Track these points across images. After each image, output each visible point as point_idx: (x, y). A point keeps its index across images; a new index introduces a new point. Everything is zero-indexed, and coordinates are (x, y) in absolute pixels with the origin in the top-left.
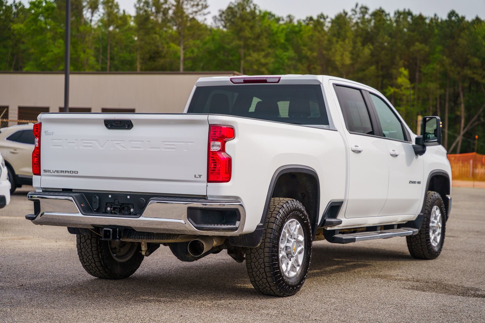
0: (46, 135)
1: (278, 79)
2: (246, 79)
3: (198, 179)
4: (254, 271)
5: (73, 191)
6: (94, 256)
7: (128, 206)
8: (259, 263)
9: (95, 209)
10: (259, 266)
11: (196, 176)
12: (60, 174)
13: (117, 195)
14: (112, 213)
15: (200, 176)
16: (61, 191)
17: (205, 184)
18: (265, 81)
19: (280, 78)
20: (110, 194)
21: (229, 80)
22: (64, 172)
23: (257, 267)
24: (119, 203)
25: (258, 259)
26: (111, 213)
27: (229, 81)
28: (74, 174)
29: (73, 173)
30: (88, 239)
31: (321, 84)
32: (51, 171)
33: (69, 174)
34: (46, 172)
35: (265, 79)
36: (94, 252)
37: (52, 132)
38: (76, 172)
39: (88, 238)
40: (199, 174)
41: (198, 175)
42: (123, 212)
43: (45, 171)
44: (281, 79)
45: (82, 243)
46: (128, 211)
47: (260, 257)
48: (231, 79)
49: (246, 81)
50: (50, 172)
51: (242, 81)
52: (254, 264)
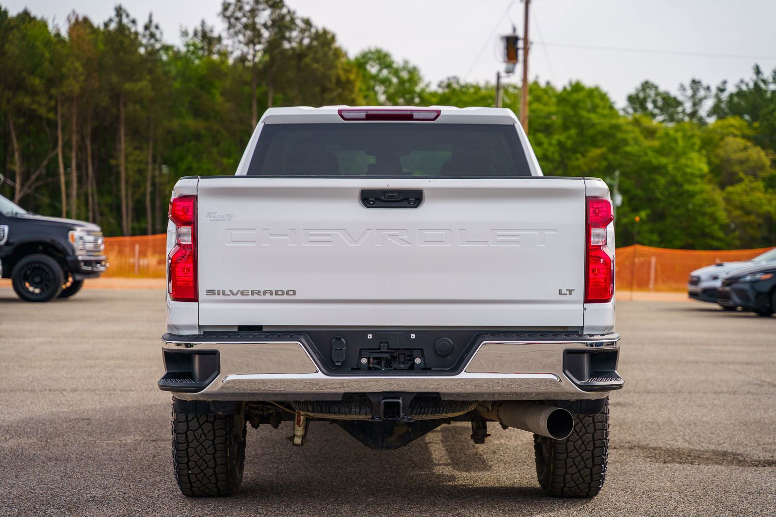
0: (211, 220)
1: (436, 114)
2: (370, 112)
3: (568, 297)
4: (571, 456)
5: (264, 330)
6: (218, 454)
7: (405, 354)
8: (583, 442)
9: (340, 362)
10: (583, 446)
11: (563, 293)
12: (250, 297)
13: (383, 334)
14: (370, 370)
15: (570, 291)
16: (237, 330)
17: (580, 307)
18: (409, 117)
19: (439, 112)
20: (370, 332)
21: (337, 113)
22: (262, 294)
23: (578, 448)
24: (388, 349)
25: (582, 436)
26: (369, 368)
27: (334, 115)
28: (285, 297)
29: (283, 294)
30: (207, 421)
31: (515, 124)
32: (227, 292)
33: (274, 297)
34: (214, 294)
35: (409, 113)
36: (218, 447)
37: (228, 215)
38: (291, 293)
39: (206, 419)
40: (569, 289)
41: (567, 290)
42: (395, 365)
43: (210, 293)
44: (442, 113)
45: (192, 430)
46: (406, 362)
47: (586, 430)
48: (340, 112)
49: (369, 117)
50: (224, 294)
51: (363, 115)
52: (573, 445)
